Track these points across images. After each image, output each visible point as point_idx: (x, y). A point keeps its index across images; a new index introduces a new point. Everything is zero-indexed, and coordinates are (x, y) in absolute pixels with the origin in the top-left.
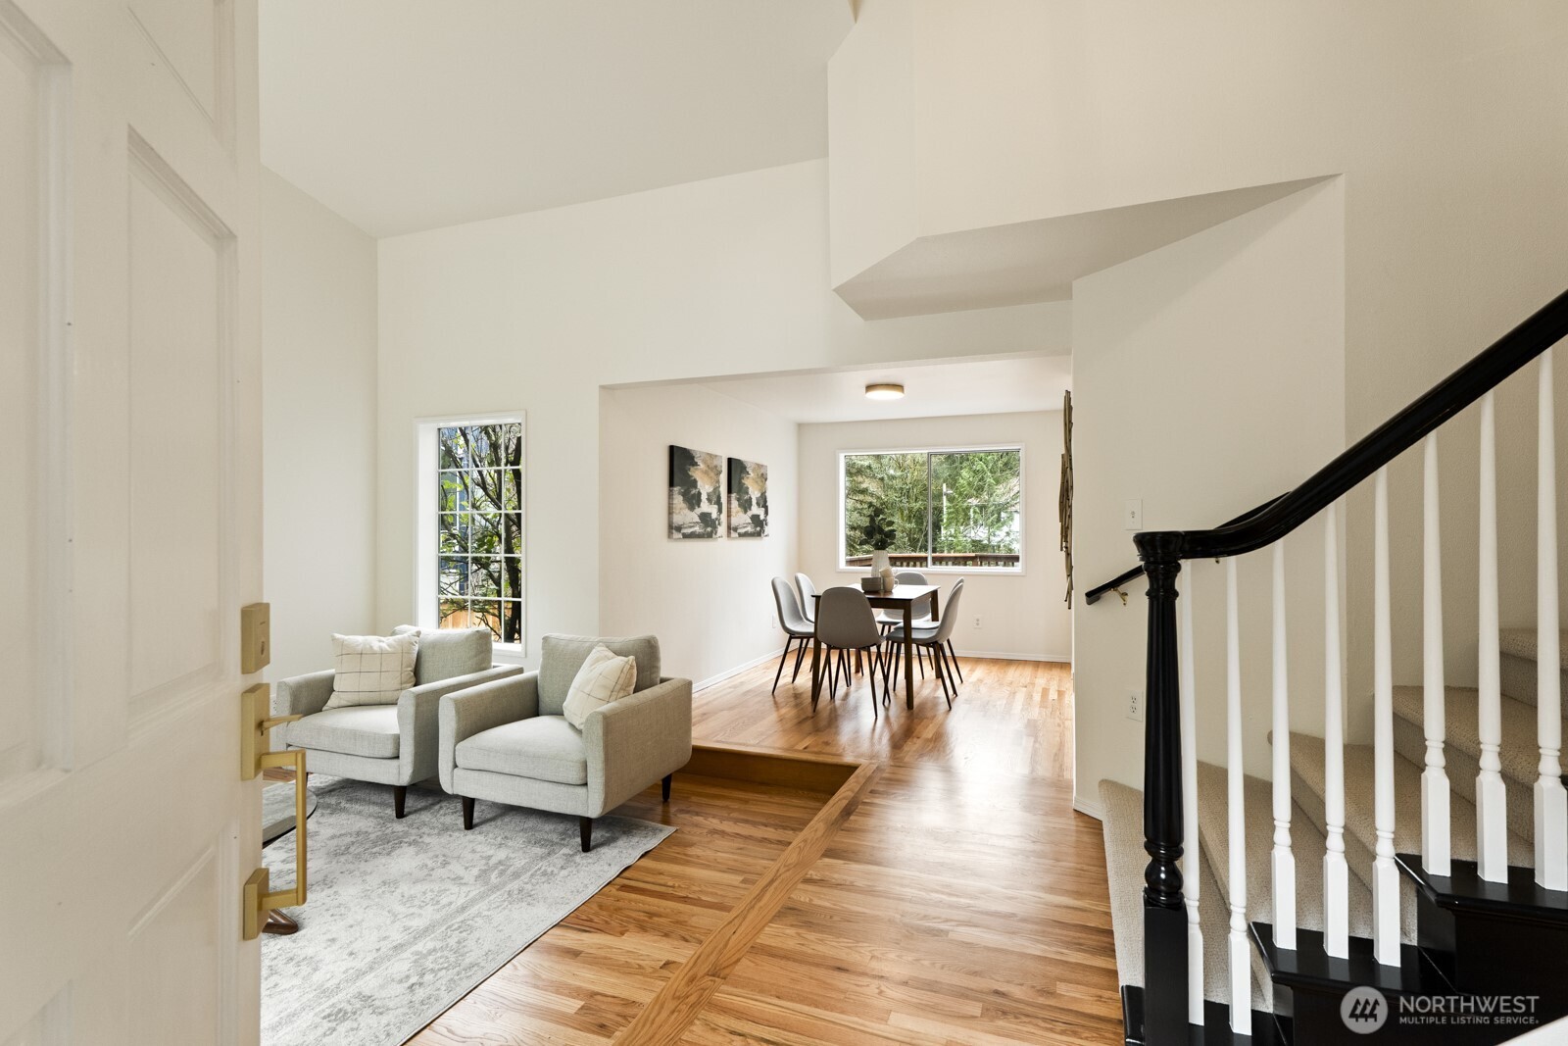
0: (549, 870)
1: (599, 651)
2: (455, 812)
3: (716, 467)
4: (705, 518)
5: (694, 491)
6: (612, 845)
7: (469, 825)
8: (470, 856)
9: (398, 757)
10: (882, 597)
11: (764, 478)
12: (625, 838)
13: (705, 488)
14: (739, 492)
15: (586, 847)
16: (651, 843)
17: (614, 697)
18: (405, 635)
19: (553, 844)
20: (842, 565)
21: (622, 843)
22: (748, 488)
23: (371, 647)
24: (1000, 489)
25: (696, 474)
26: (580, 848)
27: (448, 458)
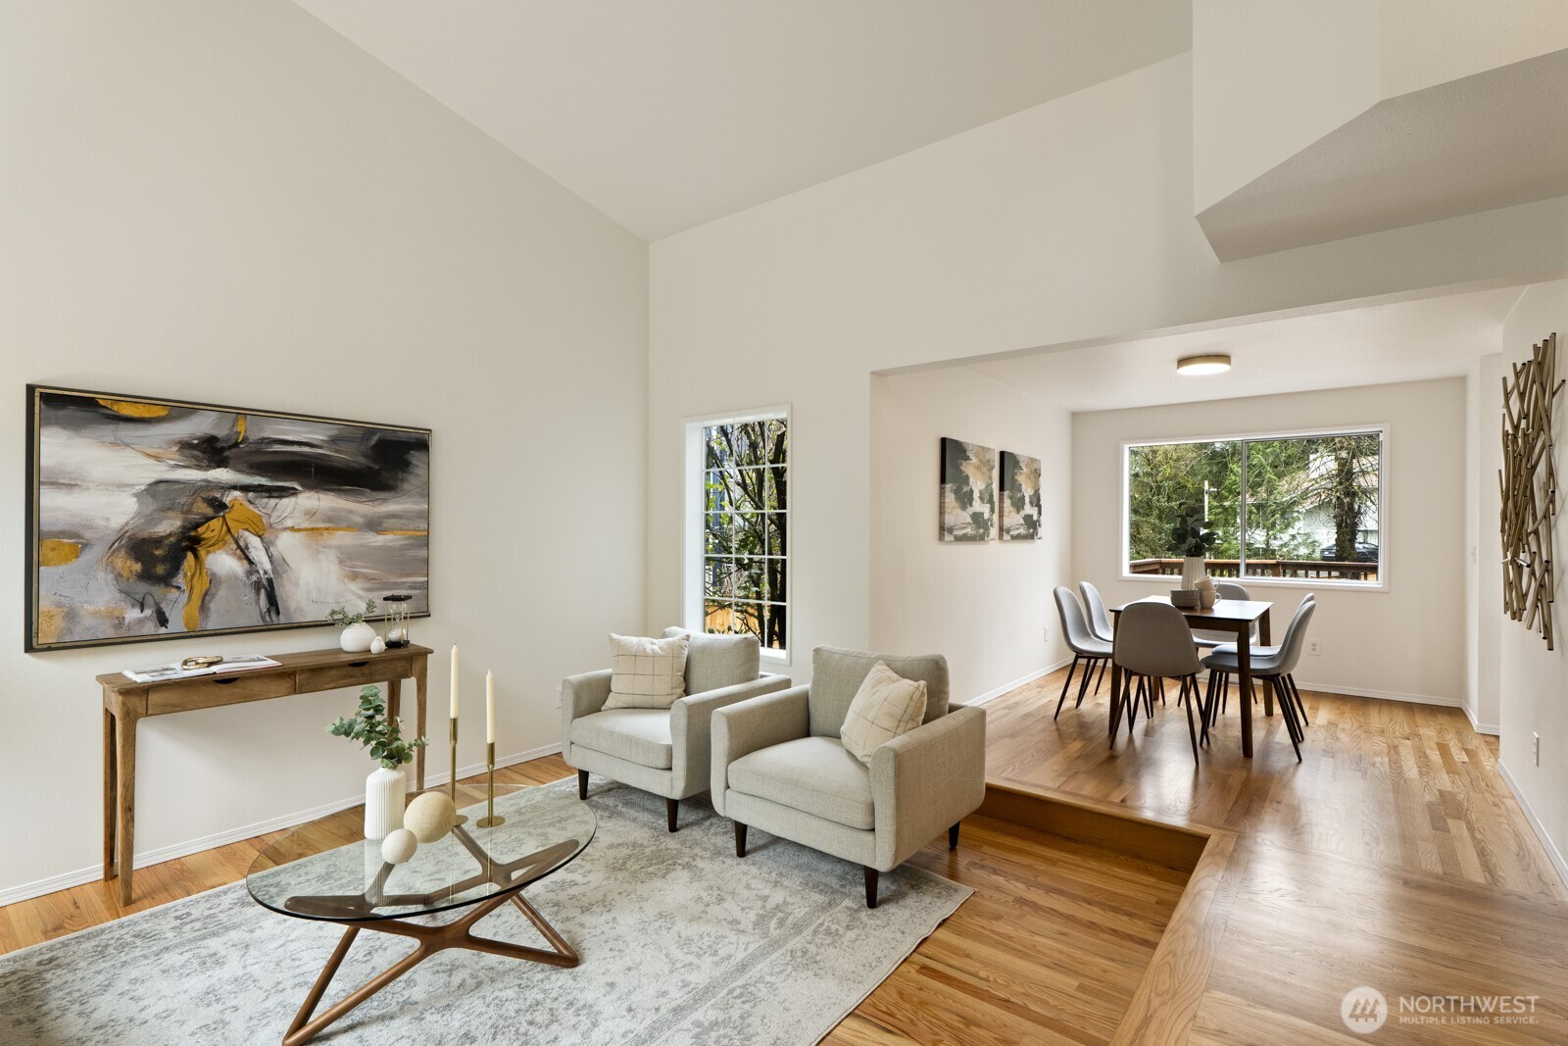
0: (834, 927)
1: (879, 671)
2: (726, 833)
3: (989, 461)
4: (977, 518)
5: (966, 489)
6: (900, 903)
7: (742, 853)
8: (745, 893)
9: (670, 769)
10: (1199, 615)
11: (1037, 473)
12: (914, 896)
13: (977, 485)
14: (1012, 489)
15: (872, 902)
16: (948, 908)
17: (901, 729)
18: (675, 638)
19: (834, 892)
20: (1126, 572)
21: (911, 900)
22: (1021, 485)
23: (644, 649)
24: (1283, 485)
25: (969, 469)
26: (865, 901)
27: (712, 458)
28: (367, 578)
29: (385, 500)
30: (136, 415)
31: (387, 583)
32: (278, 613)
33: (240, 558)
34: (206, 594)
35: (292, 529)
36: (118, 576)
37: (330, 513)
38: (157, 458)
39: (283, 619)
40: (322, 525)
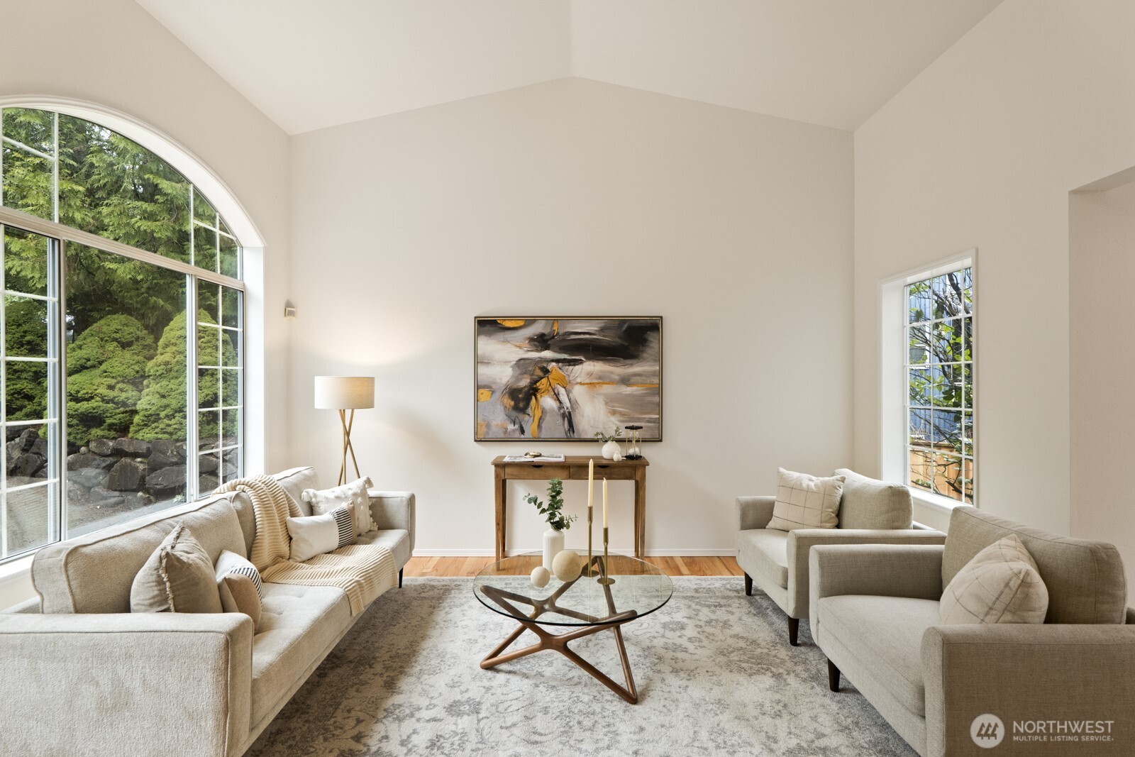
7: (835, 687)
9: (787, 588)
18: (833, 478)
23: (801, 484)
28: (621, 414)
29: (632, 365)
30: (512, 326)
31: (633, 418)
32: (574, 432)
33: (555, 400)
34: (540, 419)
35: (581, 383)
36: (505, 407)
37: (600, 374)
38: (520, 347)
39: (576, 436)
40: (596, 381)
